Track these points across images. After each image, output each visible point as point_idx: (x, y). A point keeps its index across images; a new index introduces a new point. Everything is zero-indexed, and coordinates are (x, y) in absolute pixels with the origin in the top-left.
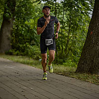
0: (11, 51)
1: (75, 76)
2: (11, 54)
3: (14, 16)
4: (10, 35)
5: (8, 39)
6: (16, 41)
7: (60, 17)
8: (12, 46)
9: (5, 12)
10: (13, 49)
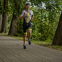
0: (17, 34)
1: (51, 47)
2: (17, 36)
3: (19, 14)
4: (16, 25)
5: (16, 27)
6: (20, 28)
7: (44, 14)
8: (18, 31)
9: (14, 12)
10: (18, 33)
